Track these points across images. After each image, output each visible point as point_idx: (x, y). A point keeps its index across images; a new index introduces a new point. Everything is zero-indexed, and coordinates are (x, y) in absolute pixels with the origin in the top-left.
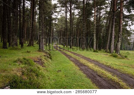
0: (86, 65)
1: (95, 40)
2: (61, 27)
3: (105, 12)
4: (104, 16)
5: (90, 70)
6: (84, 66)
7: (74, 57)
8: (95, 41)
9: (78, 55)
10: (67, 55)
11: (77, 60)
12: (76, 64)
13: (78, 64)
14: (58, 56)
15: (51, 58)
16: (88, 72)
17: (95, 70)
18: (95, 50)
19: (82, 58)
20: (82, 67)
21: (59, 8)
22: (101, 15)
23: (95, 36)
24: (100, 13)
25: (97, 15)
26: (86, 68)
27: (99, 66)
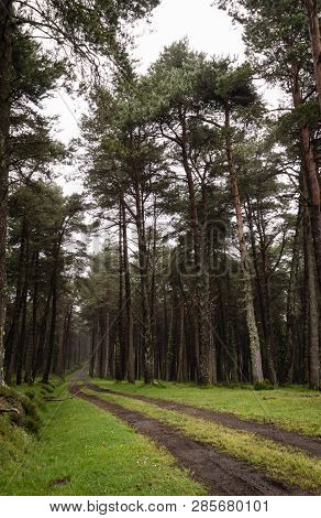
0: (209, 440)
1: (254, 333)
2: (103, 292)
3: (282, 220)
4: (281, 234)
5: (231, 464)
6: (202, 445)
7: (156, 416)
8: (256, 336)
9: (181, 407)
10: (122, 413)
11: (170, 428)
12: (160, 442)
13: (173, 441)
14: (75, 419)
15: (32, 428)
16: (217, 473)
17: (256, 458)
18: (261, 380)
19: (197, 416)
20: (187, 455)
21: (92, 212)
22: (269, 231)
23: (251, 315)
24: (264, 224)
25: (253, 233)
26: (211, 453)
27: (276, 440)
